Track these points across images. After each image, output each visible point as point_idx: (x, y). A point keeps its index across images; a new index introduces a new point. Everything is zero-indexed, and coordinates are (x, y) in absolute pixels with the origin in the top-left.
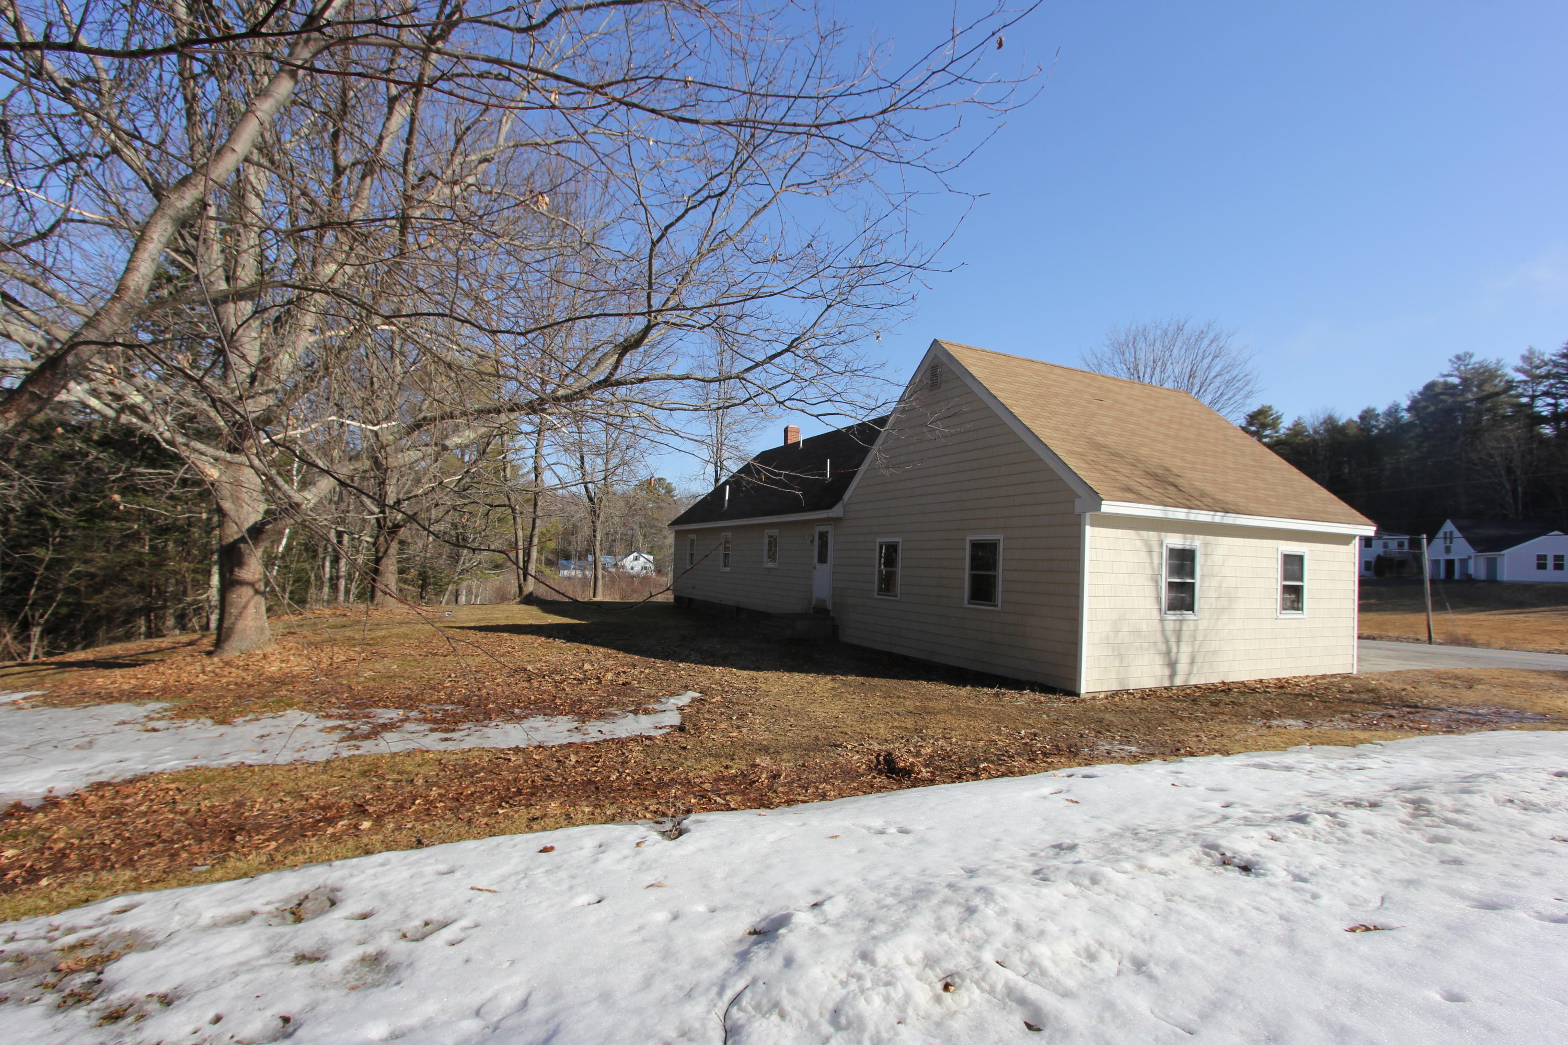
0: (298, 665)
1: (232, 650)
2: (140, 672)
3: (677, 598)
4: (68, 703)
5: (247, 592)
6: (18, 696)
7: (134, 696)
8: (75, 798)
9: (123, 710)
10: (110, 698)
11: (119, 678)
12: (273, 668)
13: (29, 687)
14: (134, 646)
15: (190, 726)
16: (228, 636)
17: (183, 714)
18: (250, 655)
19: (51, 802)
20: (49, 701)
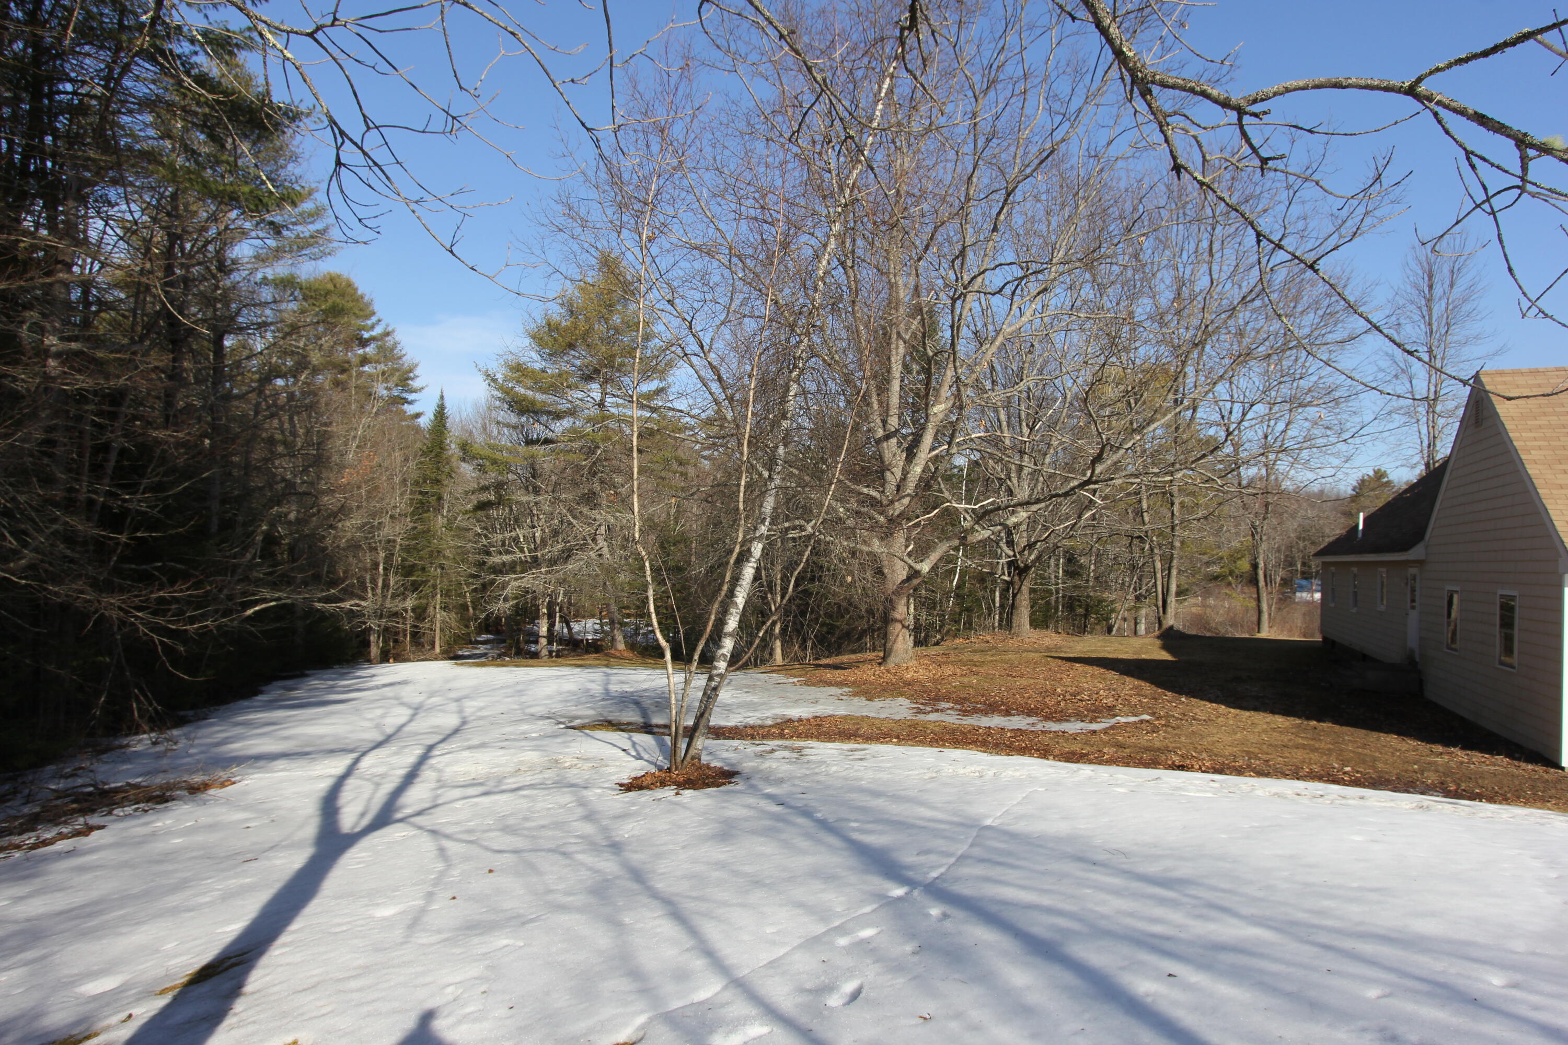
0: (922, 675)
1: (891, 663)
2: (846, 672)
3: (1324, 638)
4: (814, 685)
5: (898, 626)
6: (795, 680)
7: (839, 684)
8: (808, 720)
9: (833, 690)
10: (829, 684)
11: (838, 675)
12: (908, 676)
13: (800, 676)
14: (845, 658)
15: (856, 699)
16: (889, 655)
17: (855, 694)
18: (899, 667)
19: (800, 720)
20: (806, 683)
